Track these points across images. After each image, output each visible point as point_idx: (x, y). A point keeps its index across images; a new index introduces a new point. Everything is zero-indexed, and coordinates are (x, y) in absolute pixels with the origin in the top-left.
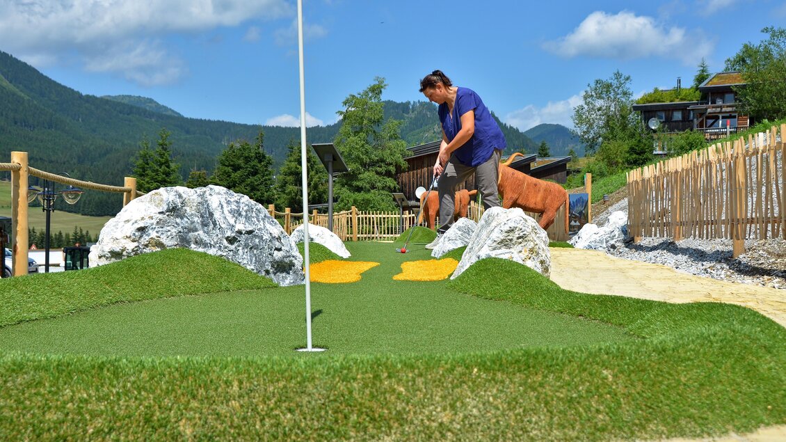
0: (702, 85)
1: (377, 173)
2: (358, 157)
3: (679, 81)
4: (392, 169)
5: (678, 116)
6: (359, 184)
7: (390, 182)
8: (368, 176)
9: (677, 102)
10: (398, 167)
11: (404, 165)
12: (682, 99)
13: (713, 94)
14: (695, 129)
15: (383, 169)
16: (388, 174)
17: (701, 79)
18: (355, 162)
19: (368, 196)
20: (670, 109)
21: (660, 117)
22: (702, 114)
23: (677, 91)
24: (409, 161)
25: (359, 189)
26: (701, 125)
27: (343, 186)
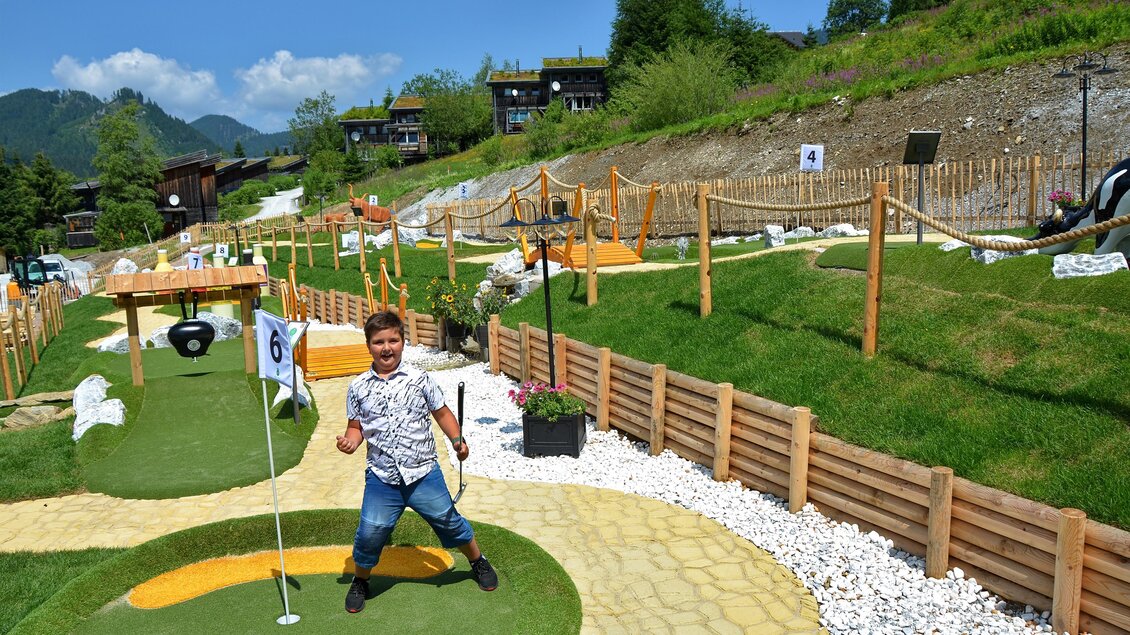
0: (390, 107)
1: (140, 185)
2: (121, 172)
3: (372, 102)
4: (152, 181)
5: (373, 130)
6: (125, 195)
7: (151, 192)
8: (132, 188)
9: (372, 119)
10: (157, 180)
11: (161, 177)
12: (375, 117)
13: (399, 114)
14: (391, 143)
15: (143, 181)
16: (149, 185)
17: (388, 101)
18: (118, 176)
19: (135, 205)
20: (367, 125)
21: (359, 131)
22: (394, 132)
23: (371, 109)
24: (164, 172)
25: (124, 200)
26: (393, 141)
27: (108, 197)
